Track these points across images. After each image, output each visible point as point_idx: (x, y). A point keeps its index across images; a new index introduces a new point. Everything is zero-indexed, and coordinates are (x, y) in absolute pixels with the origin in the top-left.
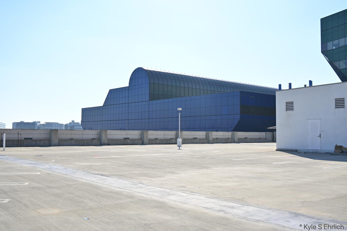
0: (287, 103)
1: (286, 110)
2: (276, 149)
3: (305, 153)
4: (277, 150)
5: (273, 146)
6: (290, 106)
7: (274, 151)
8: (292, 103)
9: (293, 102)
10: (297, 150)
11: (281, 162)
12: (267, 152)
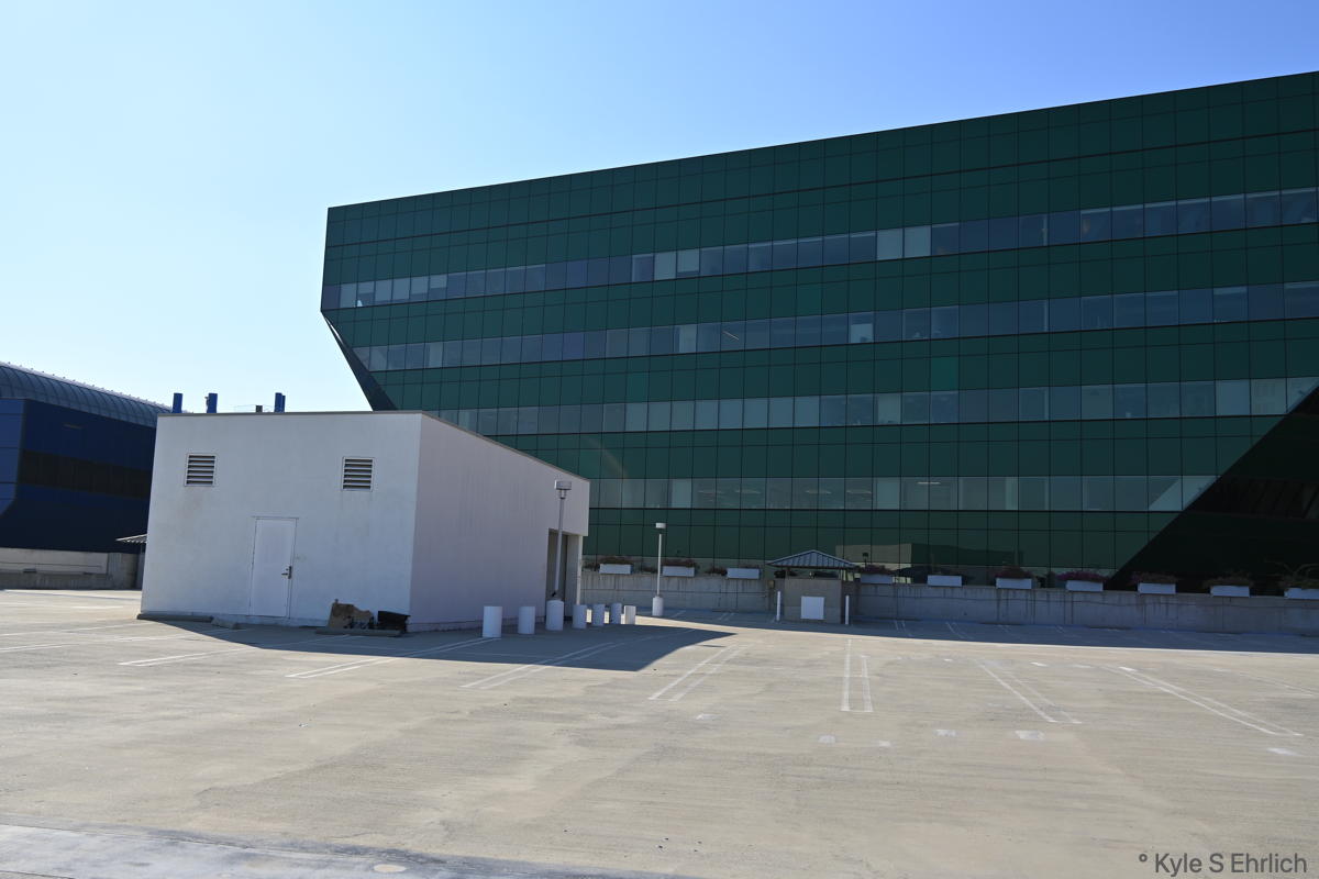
0: (192, 459)
1: (188, 482)
2: (139, 612)
3: (237, 626)
4: (140, 617)
5: (128, 603)
6: (200, 470)
7: (131, 621)
8: (210, 460)
9: (213, 457)
10: (212, 618)
11: (148, 657)
12: (104, 623)
